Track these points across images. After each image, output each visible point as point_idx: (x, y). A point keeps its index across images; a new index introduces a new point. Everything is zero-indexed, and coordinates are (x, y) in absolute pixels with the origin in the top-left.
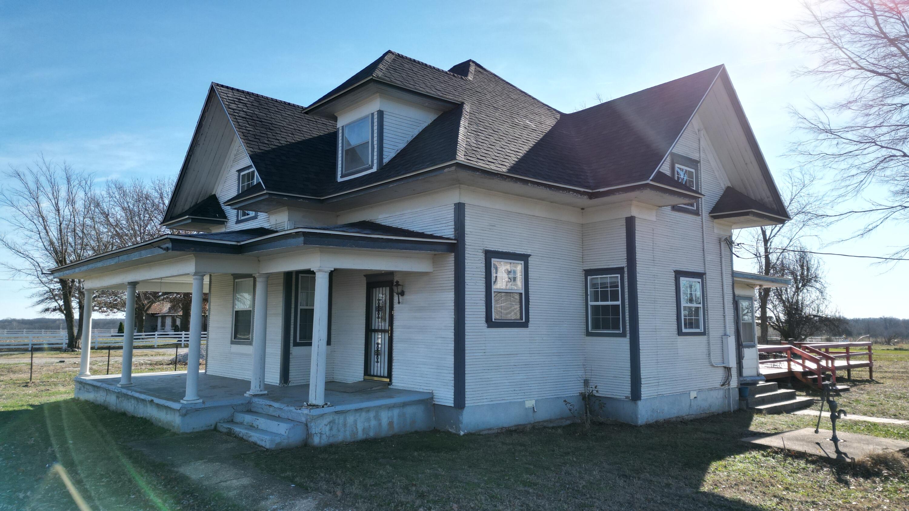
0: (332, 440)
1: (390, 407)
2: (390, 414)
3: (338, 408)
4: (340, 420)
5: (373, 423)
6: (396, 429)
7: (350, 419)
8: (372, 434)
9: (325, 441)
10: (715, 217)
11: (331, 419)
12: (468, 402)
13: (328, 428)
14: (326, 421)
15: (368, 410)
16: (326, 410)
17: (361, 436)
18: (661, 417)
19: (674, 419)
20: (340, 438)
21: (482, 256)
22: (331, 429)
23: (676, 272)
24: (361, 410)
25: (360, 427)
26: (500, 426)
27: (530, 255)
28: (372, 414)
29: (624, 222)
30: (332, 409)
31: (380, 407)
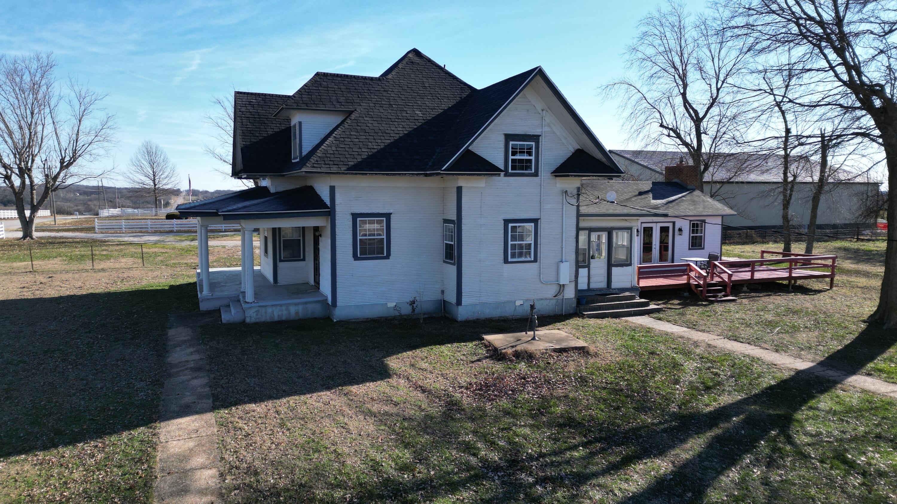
0: (257, 320)
1: (296, 304)
2: (296, 308)
3: (261, 304)
4: (263, 310)
5: (285, 312)
6: (301, 316)
7: (269, 310)
8: (284, 318)
9: (253, 320)
10: (556, 176)
11: (257, 309)
12: (339, 304)
13: (255, 314)
14: (254, 310)
15: (281, 305)
16: (253, 305)
17: (276, 319)
18: (482, 317)
19: (497, 318)
20: (263, 319)
21: (350, 218)
22: (257, 315)
23: (504, 220)
24: (276, 305)
25: (276, 314)
26: (366, 317)
27: (391, 214)
28: (284, 308)
29: (455, 190)
30: (258, 304)
31: (289, 304)
